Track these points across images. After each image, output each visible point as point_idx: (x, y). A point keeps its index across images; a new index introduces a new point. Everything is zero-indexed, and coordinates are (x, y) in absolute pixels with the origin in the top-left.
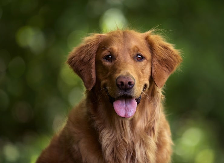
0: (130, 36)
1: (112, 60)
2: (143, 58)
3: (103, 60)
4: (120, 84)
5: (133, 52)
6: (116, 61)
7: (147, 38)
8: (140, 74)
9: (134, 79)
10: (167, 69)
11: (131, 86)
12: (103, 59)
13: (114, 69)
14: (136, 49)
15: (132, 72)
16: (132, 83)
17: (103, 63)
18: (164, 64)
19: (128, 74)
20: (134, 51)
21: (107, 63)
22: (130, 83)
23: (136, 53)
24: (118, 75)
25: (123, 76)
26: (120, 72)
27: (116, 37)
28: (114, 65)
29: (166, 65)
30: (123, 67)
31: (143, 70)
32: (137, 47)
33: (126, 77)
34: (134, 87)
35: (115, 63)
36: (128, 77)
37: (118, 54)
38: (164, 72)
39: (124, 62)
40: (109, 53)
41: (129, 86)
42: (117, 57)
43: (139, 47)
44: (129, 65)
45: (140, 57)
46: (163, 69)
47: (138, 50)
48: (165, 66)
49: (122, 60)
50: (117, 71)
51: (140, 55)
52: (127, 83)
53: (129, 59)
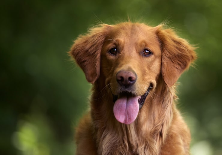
0: (138, 29)
1: (116, 54)
2: (151, 53)
3: (107, 54)
4: (120, 79)
5: (139, 47)
6: (120, 54)
7: (158, 33)
8: (146, 70)
9: (136, 75)
10: (179, 67)
11: (131, 82)
12: (108, 52)
13: (117, 64)
14: (143, 44)
15: (134, 67)
16: (133, 79)
17: (107, 57)
18: (175, 60)
19: (130, 69)
20: (141, 46)
21: (112, 57)
22: (130, 79)
23: (143, 48)
24: (118, 70)
25: (123, 71)
26: (121, 66)
27: (124, 29)
28: (117, 59)
29: (179, 62)
30: (125, 62)
31: (150, 66)
32: (145, 42)
33: (127, 72)
34: (135, 83)
35: (119, 57)
36: (129, 72)
37: (123, 48)
38: (176, 69)
39: (128, 56)
40: (114, 46)
41: (130, 82)
42: (122, 51)
43: (147, 41)
44: (132, 60)
45: (147, 52)
46: (174, 67)
47: (146, 45)
48: (177, 63)
49: (127, 55)
50: (119, 65)
51: (148, 50)
52: (128, 78)
53: (134, 54)
